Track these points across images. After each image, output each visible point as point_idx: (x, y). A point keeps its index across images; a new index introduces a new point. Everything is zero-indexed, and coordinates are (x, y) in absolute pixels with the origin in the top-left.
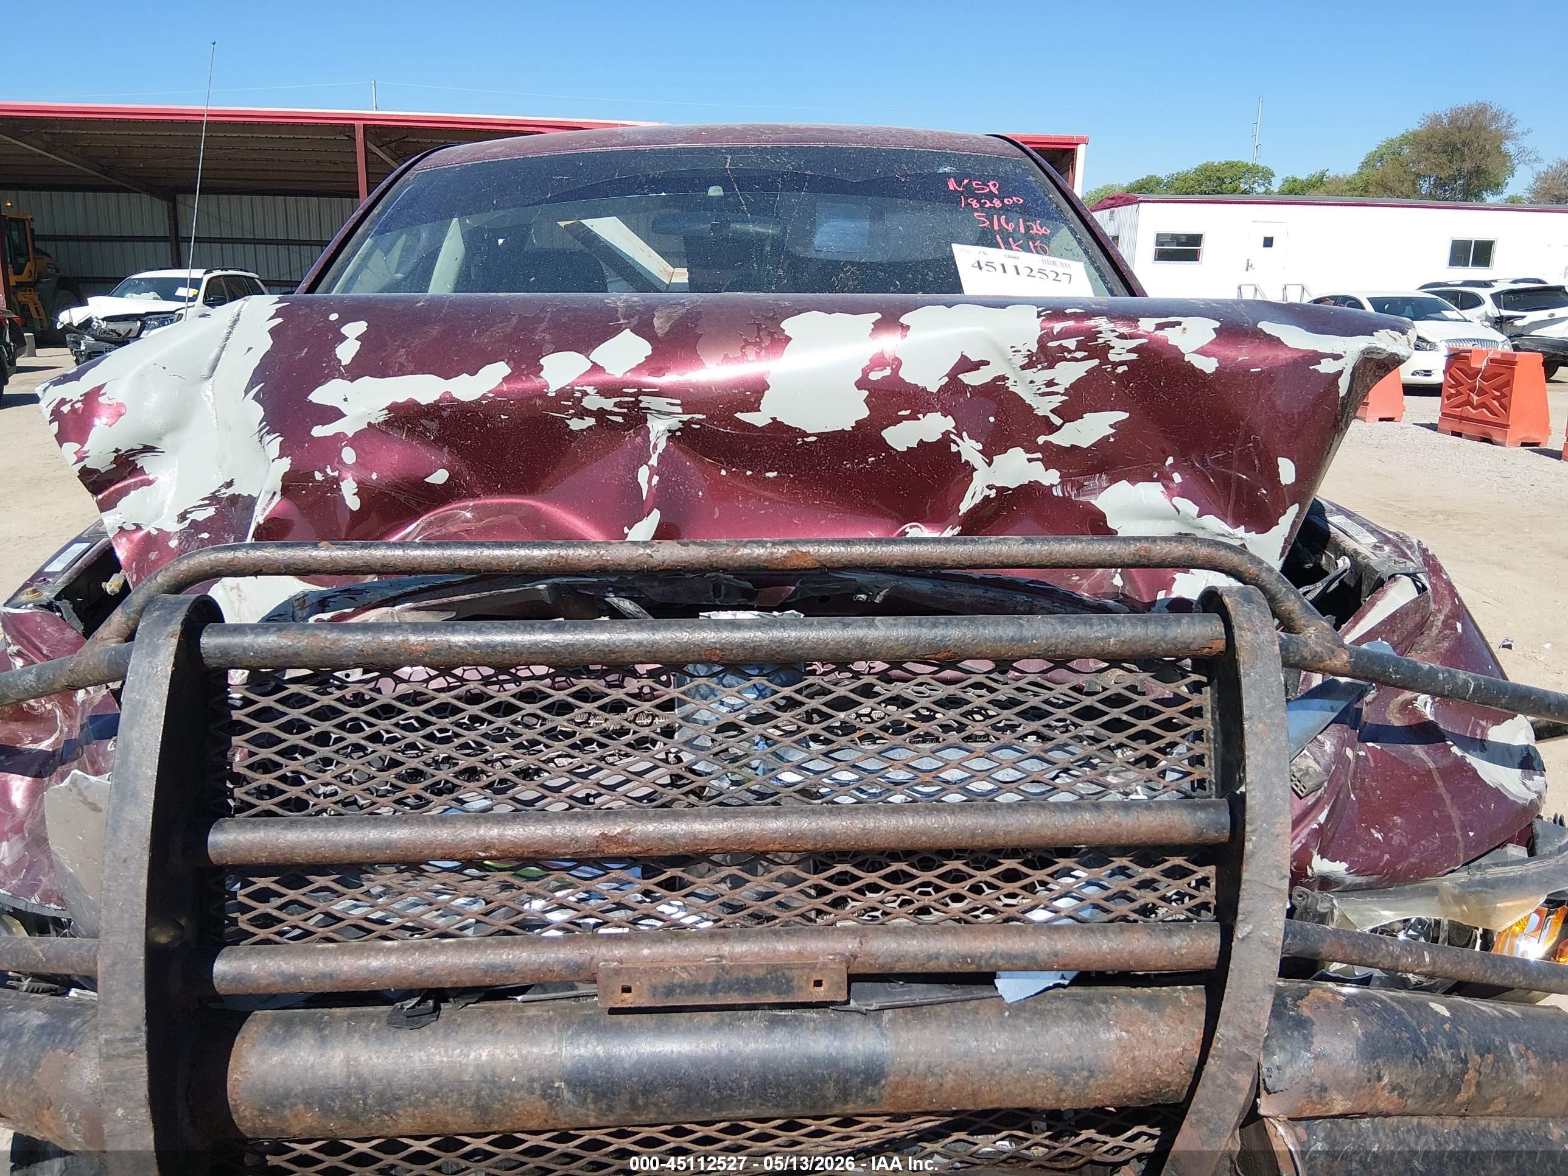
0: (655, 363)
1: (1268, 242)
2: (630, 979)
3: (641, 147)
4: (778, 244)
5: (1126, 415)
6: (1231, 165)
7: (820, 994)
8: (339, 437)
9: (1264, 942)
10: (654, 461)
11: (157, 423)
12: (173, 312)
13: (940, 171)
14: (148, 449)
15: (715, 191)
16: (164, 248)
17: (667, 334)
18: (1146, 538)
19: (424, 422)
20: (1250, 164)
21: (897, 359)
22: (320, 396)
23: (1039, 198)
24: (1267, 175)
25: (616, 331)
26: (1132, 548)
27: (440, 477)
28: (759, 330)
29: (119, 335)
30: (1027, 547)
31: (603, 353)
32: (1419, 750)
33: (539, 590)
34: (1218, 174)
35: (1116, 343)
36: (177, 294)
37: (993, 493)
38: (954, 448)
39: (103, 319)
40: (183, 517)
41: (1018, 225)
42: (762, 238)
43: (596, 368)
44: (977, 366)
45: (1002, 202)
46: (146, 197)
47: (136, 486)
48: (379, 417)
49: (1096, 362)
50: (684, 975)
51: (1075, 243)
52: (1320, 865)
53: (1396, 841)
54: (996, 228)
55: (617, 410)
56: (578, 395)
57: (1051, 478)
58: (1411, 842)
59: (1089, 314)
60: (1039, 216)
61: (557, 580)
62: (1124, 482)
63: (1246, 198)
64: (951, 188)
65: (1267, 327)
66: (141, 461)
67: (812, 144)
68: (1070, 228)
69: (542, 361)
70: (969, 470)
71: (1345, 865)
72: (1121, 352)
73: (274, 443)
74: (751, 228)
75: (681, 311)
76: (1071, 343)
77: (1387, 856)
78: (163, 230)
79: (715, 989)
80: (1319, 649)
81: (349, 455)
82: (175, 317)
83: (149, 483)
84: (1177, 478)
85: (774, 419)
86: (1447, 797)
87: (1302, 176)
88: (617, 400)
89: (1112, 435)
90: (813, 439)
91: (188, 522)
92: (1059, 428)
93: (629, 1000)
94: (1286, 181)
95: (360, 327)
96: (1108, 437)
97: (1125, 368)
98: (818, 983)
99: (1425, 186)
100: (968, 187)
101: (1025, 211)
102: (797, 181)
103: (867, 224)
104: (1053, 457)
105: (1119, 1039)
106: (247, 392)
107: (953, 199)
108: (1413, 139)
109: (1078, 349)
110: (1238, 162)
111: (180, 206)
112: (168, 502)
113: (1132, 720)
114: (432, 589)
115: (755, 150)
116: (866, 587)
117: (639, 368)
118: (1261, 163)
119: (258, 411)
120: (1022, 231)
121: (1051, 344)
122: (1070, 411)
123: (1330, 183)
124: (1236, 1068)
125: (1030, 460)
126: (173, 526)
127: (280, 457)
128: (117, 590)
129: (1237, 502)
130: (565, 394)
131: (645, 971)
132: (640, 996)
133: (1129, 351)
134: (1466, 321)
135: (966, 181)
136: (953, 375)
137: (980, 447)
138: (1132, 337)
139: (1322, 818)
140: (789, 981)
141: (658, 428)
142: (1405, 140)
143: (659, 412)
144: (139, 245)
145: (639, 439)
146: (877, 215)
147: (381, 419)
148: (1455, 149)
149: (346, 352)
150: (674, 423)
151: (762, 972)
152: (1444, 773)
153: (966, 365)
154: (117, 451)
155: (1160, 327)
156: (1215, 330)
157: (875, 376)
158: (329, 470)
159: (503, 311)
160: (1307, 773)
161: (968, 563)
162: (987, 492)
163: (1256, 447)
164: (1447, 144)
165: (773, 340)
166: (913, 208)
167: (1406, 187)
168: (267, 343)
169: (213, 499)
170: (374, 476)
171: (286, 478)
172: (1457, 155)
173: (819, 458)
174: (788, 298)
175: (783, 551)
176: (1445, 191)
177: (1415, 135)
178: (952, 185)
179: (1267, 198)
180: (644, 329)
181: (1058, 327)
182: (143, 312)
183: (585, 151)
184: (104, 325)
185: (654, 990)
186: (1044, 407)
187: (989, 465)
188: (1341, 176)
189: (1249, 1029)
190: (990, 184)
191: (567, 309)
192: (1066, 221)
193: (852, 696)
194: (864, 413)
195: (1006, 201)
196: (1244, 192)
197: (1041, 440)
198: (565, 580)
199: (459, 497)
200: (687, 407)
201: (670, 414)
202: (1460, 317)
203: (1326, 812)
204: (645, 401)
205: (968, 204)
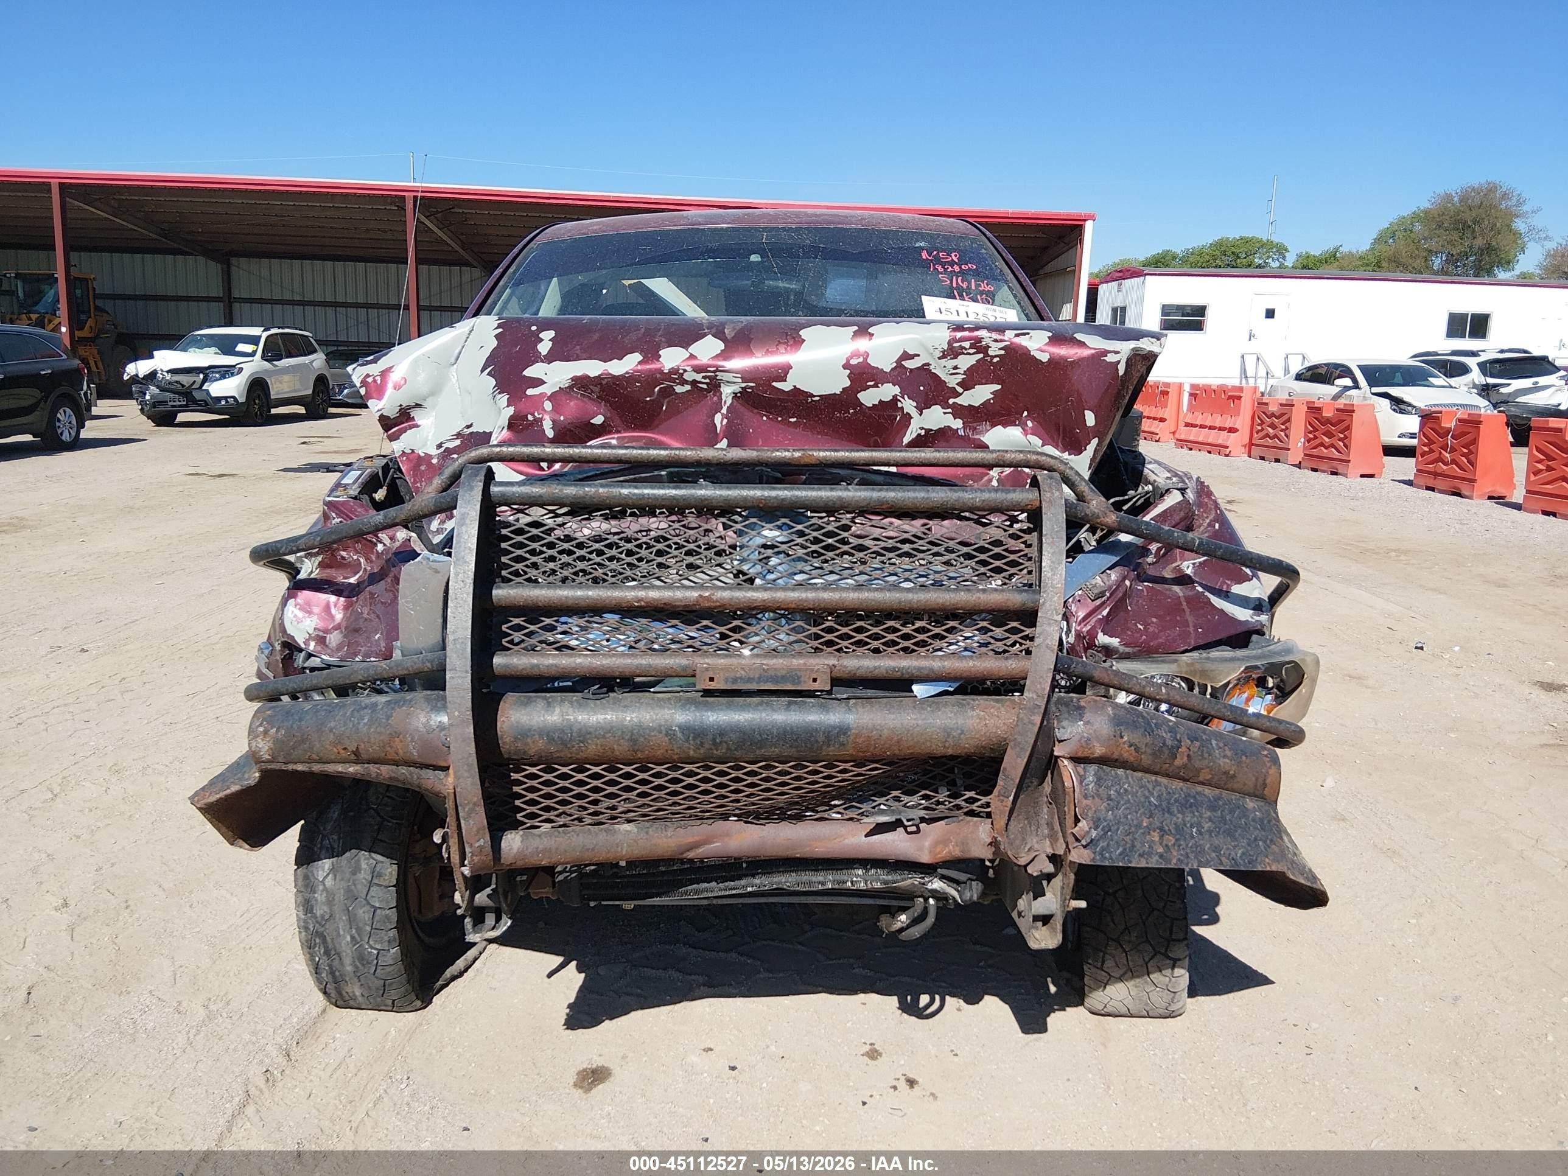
0: (724, 355)
1: (1270, 314)
2: (714, 673)
3: (701, 227)
4: (799, 294)
5: (999, 387)
6: (1246, 241)
7: (816, 686)
8: (542, 395)
9: (1047, 646)
10: (724, 411)
11: (424, 389)
12: (234, 366)
13: (917, 245)
14: (418, 406)
15: (755, 258)
16: (217, 308)
17: (733, 338)
18: (1003, 451)
19: (591, 387)
20: (1264, 239)
21: (866, 352)
22: (530, 372)
23: (988, 265)
24: (1281, 251)
25: (705, 335)
26: (994, 455)
27: (598, 420)
28: (787, 335)
29: (183, 386)
30: (937, 455)
31: (695, 348)
32: (1176, 588)
33: (661, 475)
34: (1233, 249)
35: (993, 345)
36: (237, 349)
37: (923, 432)
38: (900, 405)
39: (168, 372)
40: (439, 446)
41: (970, 283)
42: (788, 291)
43: (692, 357)
44: (912, 357)
45: (960, 268)
46: (201, 259)
47: (411, 427)
48: (566, 384)
49: (981, 355)
50: (743, 672)
51: (1011, 297)
52: (1102, 639)
53: (1151, 629)
54: (954, 285)
55: (703, 380)
56: (681, 371)
57: (957, 424)
58: (1161, 631)
59: (978, 328)
60: (987, 278)
61: (672, 470)
62: (1000, 426)
63: (1261, 272)
64: (924, 257)
65: (1079, 336)
66: (414, 413)
67: (825, 226)
68: (1009, 287)
69: (660, 353)
70: (908, 418)
71: (1118, 640)
72: (995, 350)
73: (504, 399)
74: (781, 284)
75: (740, 326)
76: (967, 344)
77: (1144, 637)
78: (216, 291)
79: (760, 680)
80: (1096, 511)
81: (548, 406)
82: (236, 371)
83: (417, 426)
84: (1030, 424)
85: (795, 386)
86: (1187, 611)
87: (1316, 251)
88: (704, 374)
89: (992, 399)
90: (817, 398)
91: (443, 449)
92: (961, 394)
93: (713, 686)
94: (1300, 256)
95: (551, 334)
96: (989, 400)
97: (998, 359)
98: (815, 680)
99: (1437, 262)
100: (936, 257)
101: (977, 274)
102: (813, 252)
103: (863, 283)
104: (958, 411)
105: (978, 715)
106: (482, 371)
107: (925, 264)
108: (1424, 217)
109: (970, 348)
110: (1253, 238)
111: (233, 269)
112: (430, 438)
113: (990, 547)
114: (602, 474)
115: (784, 229)
116: (846, 478)
117: (717, 357)
118: (1275, 239)
119: (492, 382)
120: (973, 288)
121: (955, 345)
122: (967, 385)
123: (1343, 258)
124: (1033, 714)
125: (945, 413)
126: (434, 452)
127: (508, 406)
128: (383, 498)
129: (1063, 439)
130: (673, 371)
131: (722, 669)
132: (718, 683)
133: (1000, 349)
134: (1451, 387)
135: (935, 253)
136: (899, 361)
137: (915, 404)
138: (1002, 341)
139: (1105, 613)
140: (799, 677)
141: (727, 391)
142: (1416, 217)
143: (728, 382)
144: (193, 305)
145: (715, 398)
146: (872, 276)
147: (567, 385)
148: (1466, 226)
149: (544, 348)
150: (737, 388)
151: (784, 673)
152: (1188, 600)
153: (906, 356)
154: (401, 405)
155: (1017, 335)
156: (1049, 337)
157: (853, 362)
158: (536, 414)
159: (636, 326)
160: (1095, 586)
161: (903, 462)
162: (919, 431)
163: (1072, 404)
164: (1457, 222)
165: (795, 342)
166: (895, 271)
167: (1419, 263)
168: (495, 343)
169: (459, 435)
170: (562, 418)
171: (511, 418)
172: (1468, 233)
173: (821, 410)
174: (803, 319)
175: (797, 454)
176: (1457, 267)
177: (1426, 212)
178: (925, 255)
179: (1283, 272)
180: (719, 335)
181: (959, 335)
182: (206, 365)
183: (662, 228)
184: (168, 377)
185: (726, 681)
186: (952, 382)
187: (921, 415)
188: (1354, 251)
189: (1040, 692)
190: (953, 255)
191: (673, 324)
192: (1006, 282)
193: (836, 530)
194: (847, 383)
195: (963, 267)
196: (1259, 266)
197: (951, 401)
198: (676, 469)
199: (610, 432)
200: (744, 380)
201: (734, 383)
202: (1446, 384)
203: (1107, 610)
204: (720, 375)
205: (935, 269)
